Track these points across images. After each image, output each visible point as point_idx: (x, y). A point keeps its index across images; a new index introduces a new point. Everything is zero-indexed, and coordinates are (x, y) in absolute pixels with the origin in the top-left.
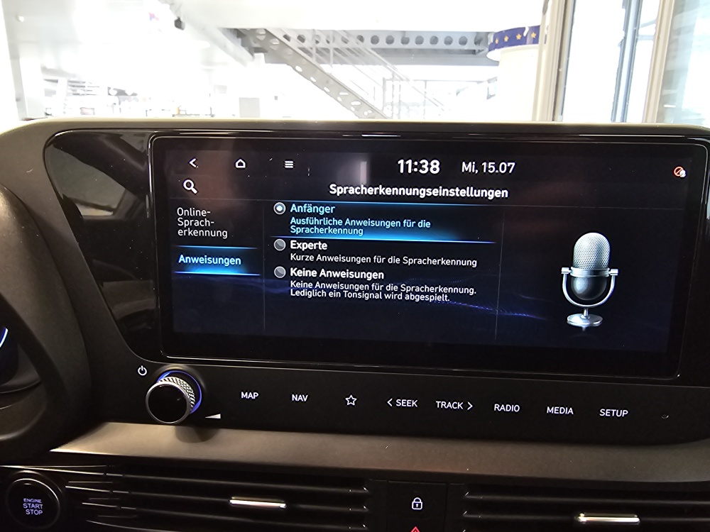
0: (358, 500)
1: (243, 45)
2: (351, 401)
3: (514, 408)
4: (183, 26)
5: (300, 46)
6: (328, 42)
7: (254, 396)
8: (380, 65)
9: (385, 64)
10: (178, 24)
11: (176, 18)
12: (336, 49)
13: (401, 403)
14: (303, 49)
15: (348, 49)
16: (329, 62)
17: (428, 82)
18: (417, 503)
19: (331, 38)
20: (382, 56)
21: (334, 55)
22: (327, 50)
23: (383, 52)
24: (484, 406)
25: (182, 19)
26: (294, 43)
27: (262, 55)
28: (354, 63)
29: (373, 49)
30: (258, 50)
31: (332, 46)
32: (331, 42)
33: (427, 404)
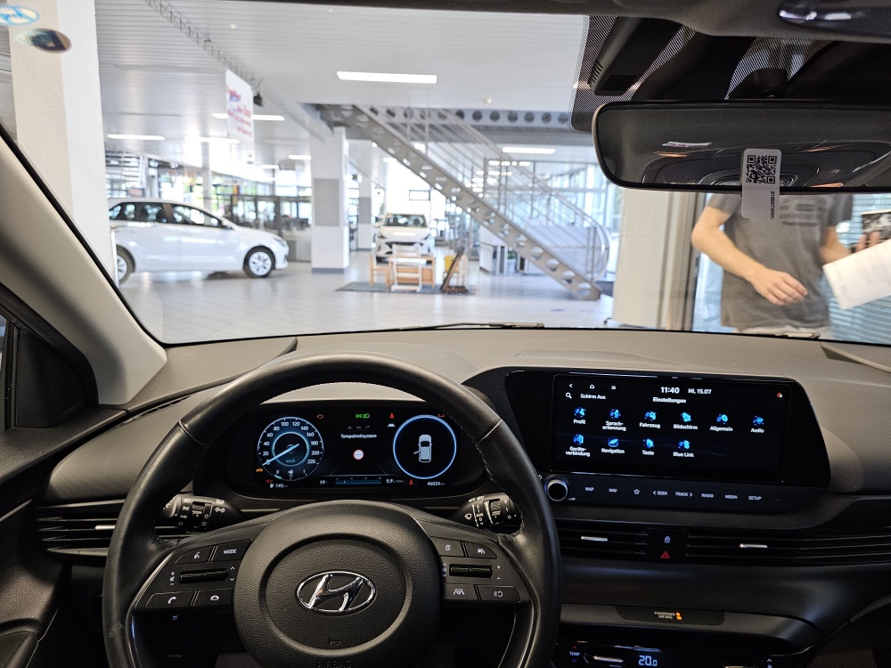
0: (640, 539)
1: (322, 118)
2: (637, 492)
3: (711, 496)
4: (263, 103)
5: (389, 121)
6: (422, 117)
7: (592, 489)
8: (480, 143)
9: (487, 144)
10: (258, 100)
11: (256, 94)
12: (431, 126)
13: (660, 493)
14: (393, 125)
15: (445, 126)
16: (422, 139)
17: (538, 165)
18: (667, 539)
19: (427, 113)
20: (483, 134)
21: (430, 133)
22: (421, 127)
23: (486, 130)
24: (697, 495)
25: (262, 95)
26: (382, 119)
27: (343, 130)
28: (450, 141)
29: (474, 126)
30: (338, 124)
31: (427, 122)
32: (427, 117)
33: (671, 494)
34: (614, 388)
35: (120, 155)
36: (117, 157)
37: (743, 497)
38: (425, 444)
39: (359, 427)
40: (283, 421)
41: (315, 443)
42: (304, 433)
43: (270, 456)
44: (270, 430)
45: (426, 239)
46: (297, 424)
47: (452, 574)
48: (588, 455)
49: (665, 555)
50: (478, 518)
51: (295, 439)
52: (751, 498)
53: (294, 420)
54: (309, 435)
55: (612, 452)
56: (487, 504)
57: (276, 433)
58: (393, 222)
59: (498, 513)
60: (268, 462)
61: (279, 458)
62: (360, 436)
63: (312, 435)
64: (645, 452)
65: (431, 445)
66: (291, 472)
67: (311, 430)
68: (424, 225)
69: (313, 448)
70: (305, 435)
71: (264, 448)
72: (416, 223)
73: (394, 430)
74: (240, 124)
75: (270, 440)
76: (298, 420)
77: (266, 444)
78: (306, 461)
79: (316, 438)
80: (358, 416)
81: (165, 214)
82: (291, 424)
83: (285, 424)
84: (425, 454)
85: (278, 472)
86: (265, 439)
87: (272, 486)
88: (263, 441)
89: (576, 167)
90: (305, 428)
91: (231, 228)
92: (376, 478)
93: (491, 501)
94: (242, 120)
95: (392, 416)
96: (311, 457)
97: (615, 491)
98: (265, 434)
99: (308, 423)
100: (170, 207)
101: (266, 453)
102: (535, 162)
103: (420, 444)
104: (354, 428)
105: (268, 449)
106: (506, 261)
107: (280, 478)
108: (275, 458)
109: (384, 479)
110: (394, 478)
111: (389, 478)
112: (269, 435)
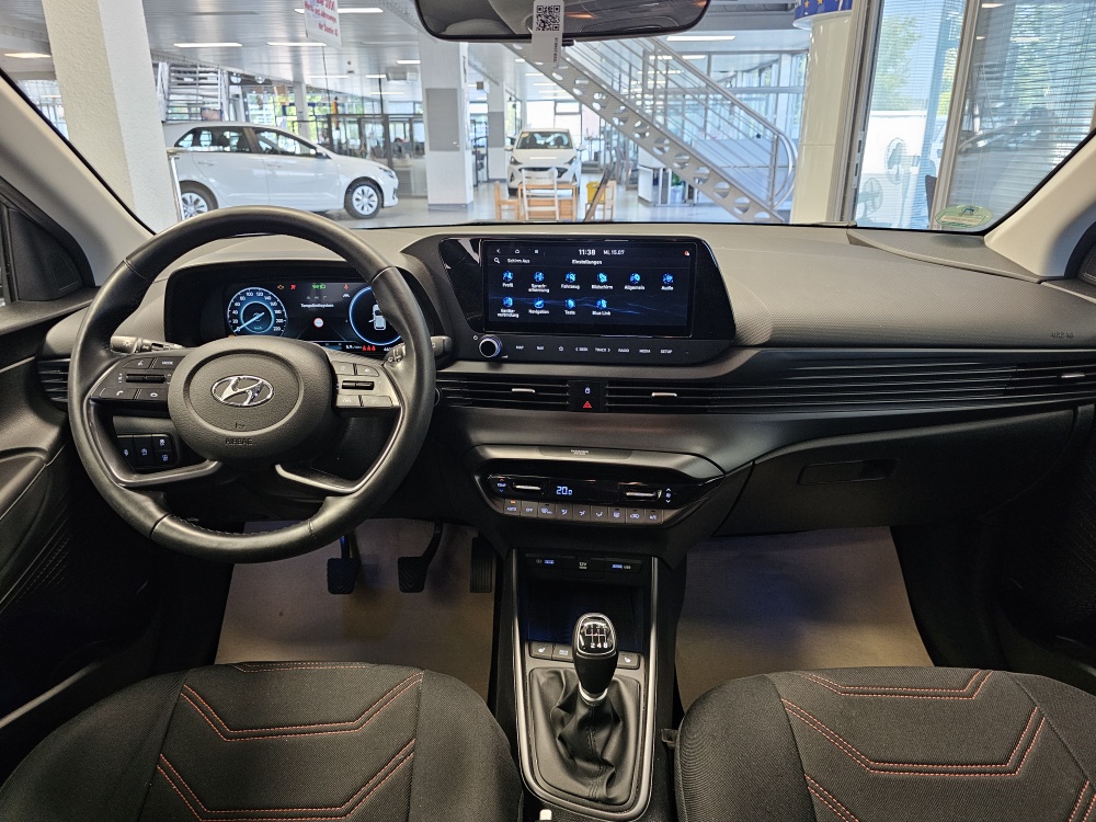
0: (564, 390)
2: (561, 349)
3: (627, 351)
7: (522, 347)
13: (581, 349)
17: (714, 57)
18: (588, 390)
24: (615, 350)
33: (592, 350)
34: (536, 252)
35: (194, 69)
36: (190, 72)
37: (655, 351)
39: (316, 297)
40: (247, 291)
41: (278, 312)
42: (268, 302)
43: (240, 324)
44: (237, 300)
45: (570, 162)
46: (261, 294)
47: (344, 387)
48: (517, 316)
49: (587, 405)
51: (260, 308)
52: (663, 351)
53: (257, 290)
54: (272, 304)
55: (538, 312)
57: (242, 303)
58: (529, 142)
60: (238, 329)
61: (247, 326)
62: (319, 305)
63: (275, 304)
64: (567, 312)
67: (274, 300)
68: (569, 146)
69: (277, 316)
70: (269, 305)
71: (233, 317)
72: (559, 142)
73: (349, 300)
74: (321, 19)
75: (238, 309)
76: (261, 291)
77: (234, 312)
78: (273, 328)
79: (279, 307)
80: (316, 286)
81: (249, 141)
82: (255, 294)
83: (251, 294)
84: (380, 322)
86: (233, 308)
88: (232, 309)
89: (768, 57)
90: (269, 298)
91: (328, 157)
92: (336, 344)
94: (324, 15)
95: (346, 287)
96: (276, 324)
97: (542, 348)
98: (233, 304)
99: (270, 293)
100: (252, 132)
101: (236, 321)
102: (709, 54)
103: (374, 314)
104: (312, 298)
105: (237, 317)
106: (670, 188)
108: (245, 325)
109: (344, 345)
110: (353, 344)
111: (349, 344)
112: (236, 304)
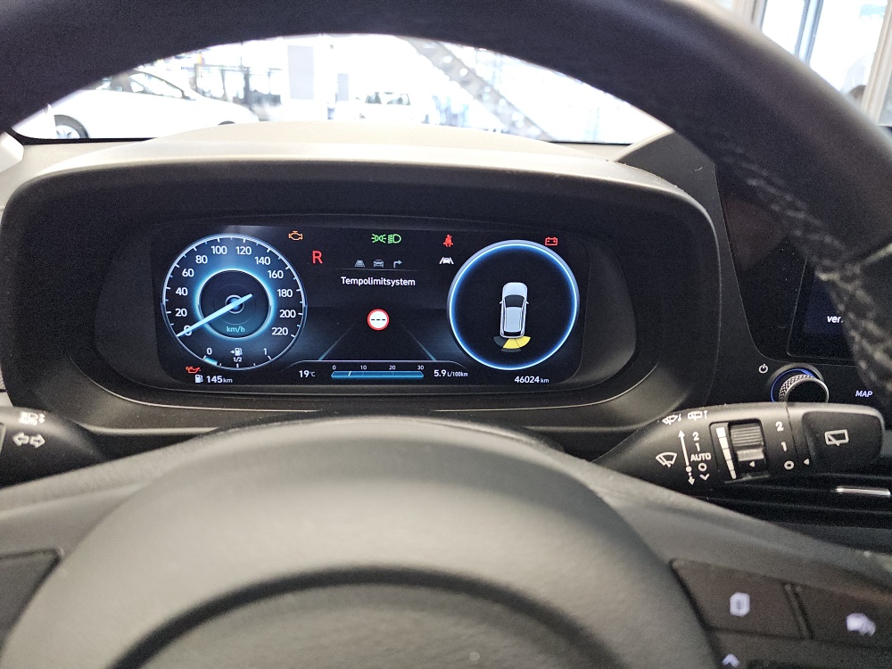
7: (868, 394)
38: (514, 301)
39: (379, 263)
40: (214, 242)
41: (285, 293)
42: (263, 270)
43: (191, 319)
44: (188, 262)
46: (247, 251)
50: (694, 465)
51: (243, 284)
53: (239, 242)
54: (273, 275)
56: (721, 432)
57: (200, 269)
59: (758, 454)
60: (188, 330)
61: (210, 323)
62: (383, 281)
63: (278, 275)
65: (525, 303)
66: (238, 352)
67: (277, 265)
69: (283, 303)
70: (266, 276)
71: (176, 301)
73: (453, 269)
75: (190, 284)
76: (248, 243)
77: (180, 291)
78: (270, 330)
79: (287, 283)
80: (376, 238)
82: (232, 251)
83: (221, 250)
84: (513, 319)
85: (209, 351)
86: (178, 281)
87: (198, 379)
88: (174, 283)
90: (265, 261)
92: (414, 367)
93: (731, 424)
95: (448, 241)
96: (279, 322)
98: (178, 271)
99: (270, 249)
101: (181, 312)
103: (503, 302)
104: (369, 263)
105: (186, 302)
107: (214, 363)
108: (203, 322)
109: (429, 369)
110: (450, 368)
111: (440, 367)
112: (186, 273)
